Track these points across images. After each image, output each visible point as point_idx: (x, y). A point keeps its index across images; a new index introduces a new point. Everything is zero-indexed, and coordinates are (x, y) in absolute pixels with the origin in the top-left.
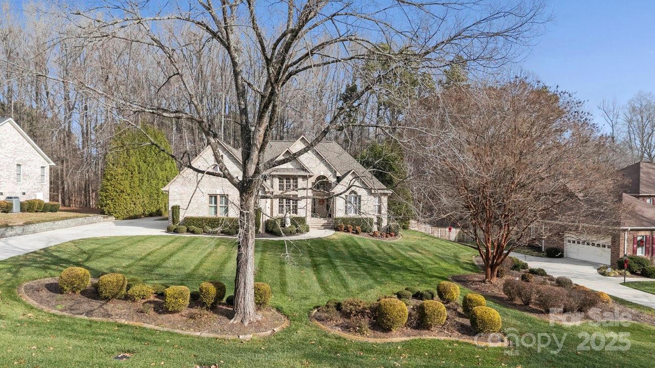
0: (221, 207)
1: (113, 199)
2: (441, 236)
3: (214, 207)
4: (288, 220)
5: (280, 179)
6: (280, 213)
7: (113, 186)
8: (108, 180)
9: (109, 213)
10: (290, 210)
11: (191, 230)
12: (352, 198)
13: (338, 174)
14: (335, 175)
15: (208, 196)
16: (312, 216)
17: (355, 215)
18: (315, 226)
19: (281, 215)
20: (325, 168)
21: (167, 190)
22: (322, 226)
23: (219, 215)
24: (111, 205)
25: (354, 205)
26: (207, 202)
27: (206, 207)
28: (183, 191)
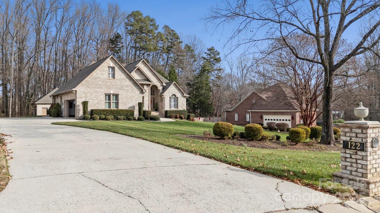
0: (113, 102)
12: (173, 98)
14: (162, 85)
15: (104, 95)
17: (175, 109)
21: (76, 90)
23: (112, 108)
25: (174, 103)
26: (104, 99)
27: (103, 102)
28: (87, 91)
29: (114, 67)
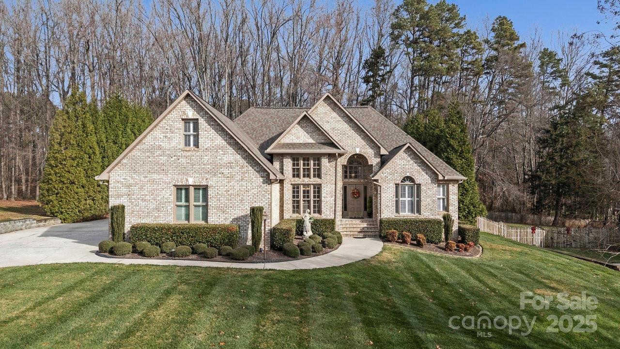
0: (195, 206)
1: (57, 194)
2: (520, 239)
3: (185, 206)
4: (308, 225)
5: (294, 160)
6: (294, 212)
7: (59, 175)
8: (52, 167)
9: (52, 213)
10: (309, 208)
11: (139, 249)
12: (407, 188)
13: (383, 152)
14: (378, 154)
15: (174, 189)
16: (343, 217)
17: (413, 215)
18: (349, 233)
19: (295, 216)
20: (363, 143)
21: (107, 178)
22: (360, 232)
23: (193, 222)
24: (56, 202)
25: (410, 199)
26: (173, 198)
27: (171, 207)
28: (132, 181)
29: (197, 119)
